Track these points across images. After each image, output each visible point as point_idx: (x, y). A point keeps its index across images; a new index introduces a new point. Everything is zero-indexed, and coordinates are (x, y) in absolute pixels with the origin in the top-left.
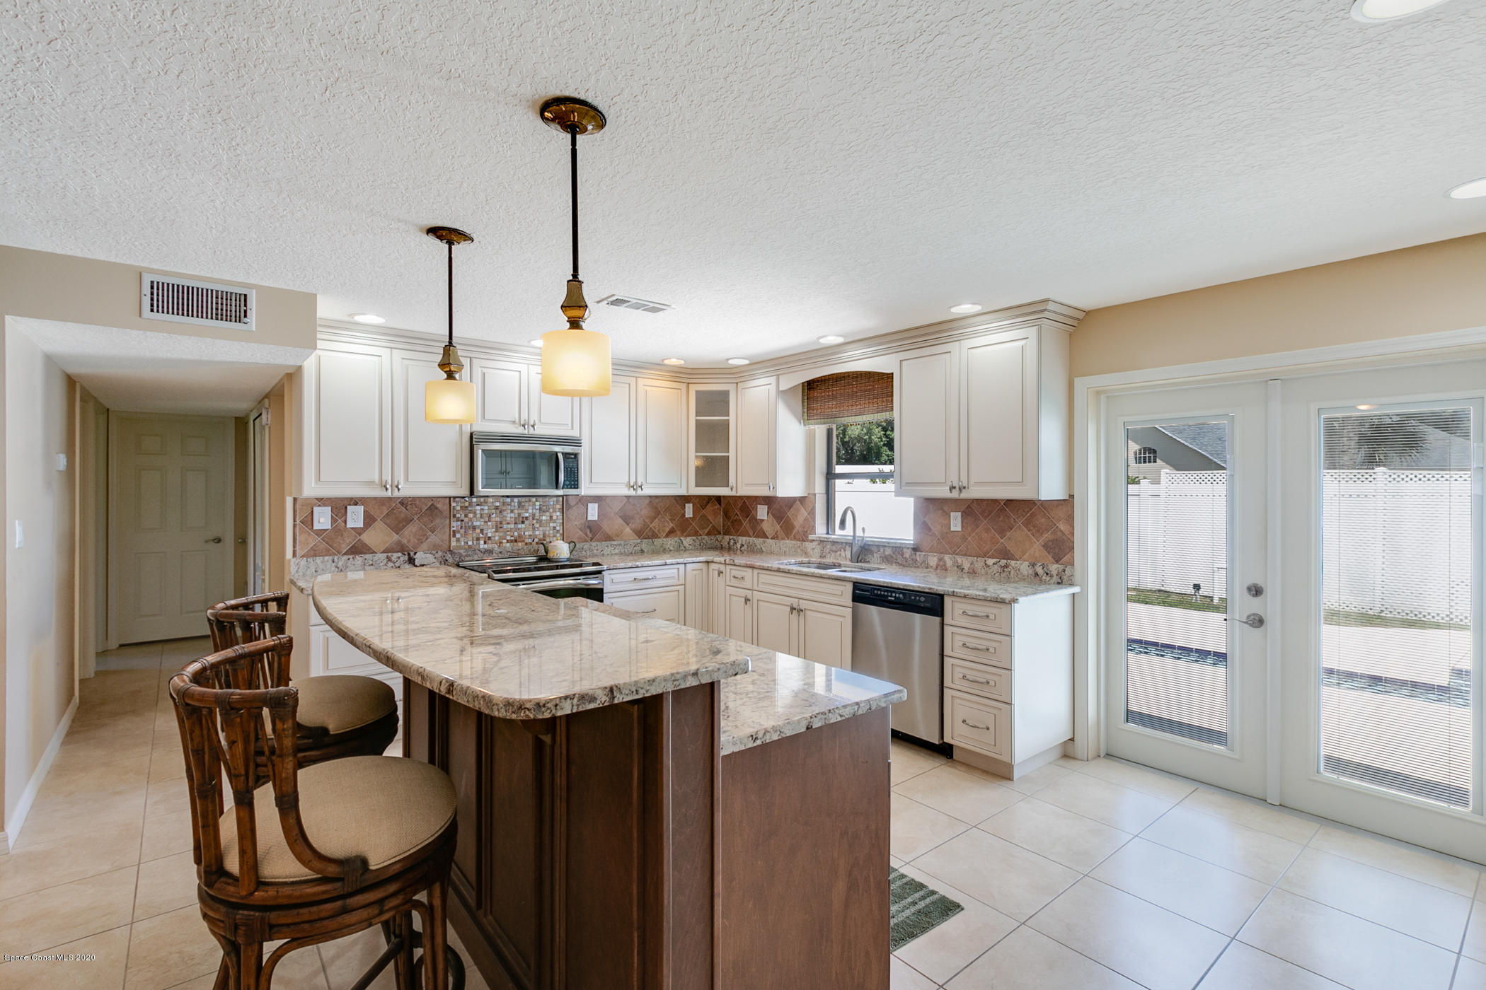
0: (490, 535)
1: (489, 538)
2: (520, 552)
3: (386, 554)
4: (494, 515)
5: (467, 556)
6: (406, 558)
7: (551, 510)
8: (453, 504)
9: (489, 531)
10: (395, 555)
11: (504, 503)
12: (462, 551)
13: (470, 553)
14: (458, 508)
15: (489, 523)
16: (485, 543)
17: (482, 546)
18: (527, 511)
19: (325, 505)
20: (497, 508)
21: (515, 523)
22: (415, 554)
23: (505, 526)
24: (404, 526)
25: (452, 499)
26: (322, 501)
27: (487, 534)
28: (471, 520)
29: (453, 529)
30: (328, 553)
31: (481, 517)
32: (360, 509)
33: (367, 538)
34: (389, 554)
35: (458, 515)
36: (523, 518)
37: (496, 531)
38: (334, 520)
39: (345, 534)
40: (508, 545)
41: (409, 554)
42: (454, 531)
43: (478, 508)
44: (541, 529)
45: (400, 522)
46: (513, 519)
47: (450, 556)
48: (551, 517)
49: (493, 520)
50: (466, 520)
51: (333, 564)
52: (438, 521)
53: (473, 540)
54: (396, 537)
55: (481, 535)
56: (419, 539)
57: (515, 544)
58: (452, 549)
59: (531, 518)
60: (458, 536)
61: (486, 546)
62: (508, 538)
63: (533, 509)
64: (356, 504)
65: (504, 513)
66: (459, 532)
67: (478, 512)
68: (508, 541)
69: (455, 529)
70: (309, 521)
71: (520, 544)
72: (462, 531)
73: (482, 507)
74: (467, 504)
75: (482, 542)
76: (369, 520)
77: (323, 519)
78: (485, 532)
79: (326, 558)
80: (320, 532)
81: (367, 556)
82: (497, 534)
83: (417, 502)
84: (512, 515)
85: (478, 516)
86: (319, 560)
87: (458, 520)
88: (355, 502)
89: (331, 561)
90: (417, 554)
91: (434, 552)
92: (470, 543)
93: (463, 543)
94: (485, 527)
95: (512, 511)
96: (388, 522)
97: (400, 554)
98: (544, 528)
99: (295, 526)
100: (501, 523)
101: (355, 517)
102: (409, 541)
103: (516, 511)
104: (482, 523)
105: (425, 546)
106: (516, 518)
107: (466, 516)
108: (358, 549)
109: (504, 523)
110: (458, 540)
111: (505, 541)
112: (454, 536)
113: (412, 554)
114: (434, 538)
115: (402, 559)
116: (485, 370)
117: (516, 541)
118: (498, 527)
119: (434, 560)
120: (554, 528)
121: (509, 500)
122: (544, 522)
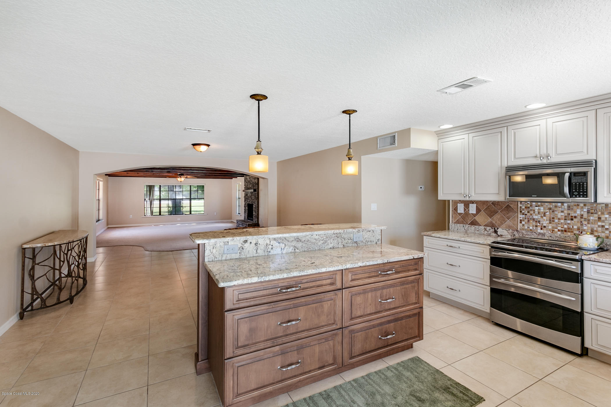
0: (545, 225)
1: (545, 227)
2: (566, 238)
3: (484, 227)
4: (548, 213)
5: (527, 235)
6: (493, 230)
7: (599, 213)
8: (519, 205)
9: (544, 222)
10: (488, 228)
11: (556, 207)
12: (524, 232)
13: (529, 233)
14: (524, 207)
15: (544, 218)
16: (541, 229)
17: (539, 231)
18: (575, 212)
19: (462, 203)
20: (550, 209)
21: (565, 219)
22: (498, 229)
23: (556, 221)
24: (494, 215)
25: (519, 203)
26: (461, 202)
27: (542, 224)
28: (531, 215)
29: (519, 219)
30: (463, 223)
31: (539, 213)
32: (475, 205)
33: (478, 218)
34: (486, 227)
35: (523, 212)
36: (572, 216)
37: (550, 223)
38: (465, 210)
39: (469, 216)
40: (559, 233)
41: (495, 229)
42: (521, 220)
43: (537, 208)
44: (589, 225)
45: (492, 213)
46: (563, 217)
47: (516, 233)
48: (599, 218)
49: (546, 216)
50: (528, 214)
51: (463, 228)
52: (511, 214)
53: (533, 226)
54: (490, 220)
55: (538, 224)
56: (501, 222)
57: (565, 233)
58: (519, 229)
59: (579, 217)
60: (523, 223)
61: (542, 231)
62: (559, 228)
63: (581, 212)
64: (473, 203)
65: (556, 213)
66: (524, 221)
67: (536, 211)
68: (559, 230)
69: (521, 219)
70: (456, 209)
71: (569, 234)
72: (526, 220)
73: (539, 208)
74: (529, 206)
75: (539, 228)
76: (478, 210)
77: (461, 209)
78: (541, 223)
79: (461, 225)
80: (460, 214)
81: (476, 226)
82: (550, 225)
83: (500, 204)
84: (563, 214)
85: (537, 213)
86: (458, 225)
87: (523, 214)
88: (472, 202)
89: (462, 226)
90: (499, 229)
91: (508, 230)
92: (531, 228)
93: (526, 227)
94: (541, 220)
95: (562, 212)
96: (486, 212)
97: (490, 228)
98: (593, 226)
99: (452, 210)
100: (553, 218)
101: (473, 209)
102: (496, 222)
103: (566, 212)
104: (540, 217)
105: (504, 226)
106: (566, 216)
107: (528, 212)
108: (474, 223)
109: (555, 218)
110: (523, 225)
111: (557, 230)
112: (521, 222)
113: (496, 228)
114: (508, 222)
115: (491, 230)
116: (515, 131)
117: (566, 231)
118: (551, 221)
119: (508, 234)
120: (603, 226)
121: (559, 204)
122: (591, 221)
